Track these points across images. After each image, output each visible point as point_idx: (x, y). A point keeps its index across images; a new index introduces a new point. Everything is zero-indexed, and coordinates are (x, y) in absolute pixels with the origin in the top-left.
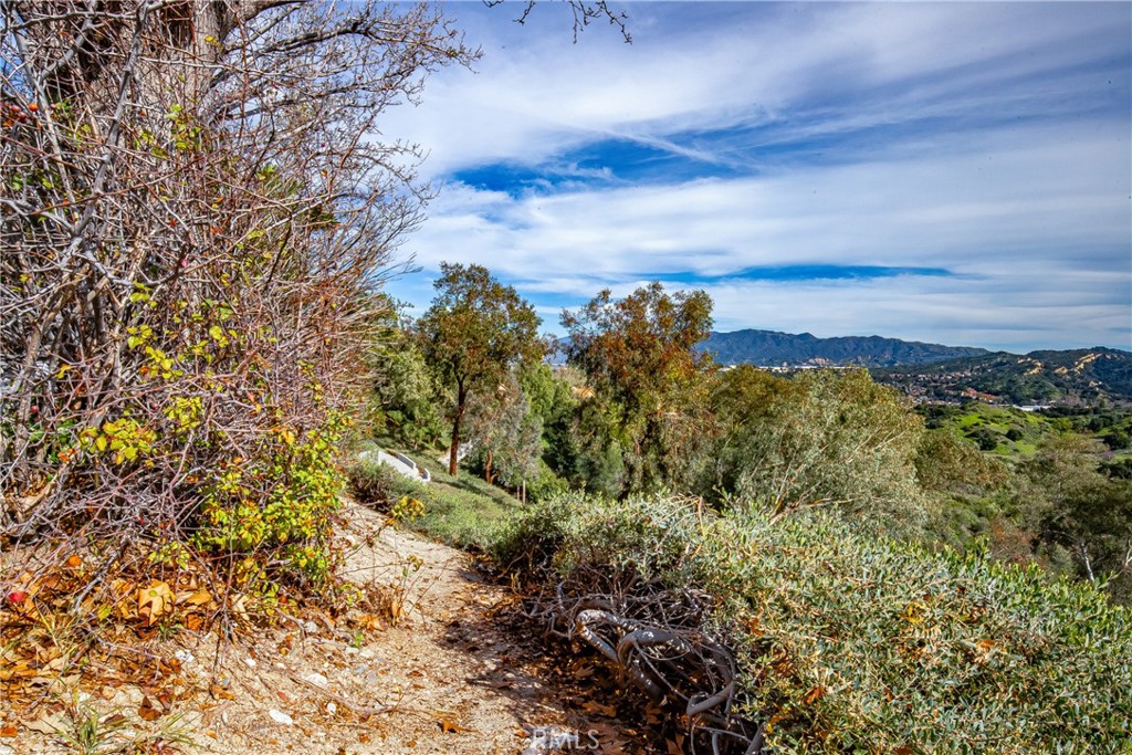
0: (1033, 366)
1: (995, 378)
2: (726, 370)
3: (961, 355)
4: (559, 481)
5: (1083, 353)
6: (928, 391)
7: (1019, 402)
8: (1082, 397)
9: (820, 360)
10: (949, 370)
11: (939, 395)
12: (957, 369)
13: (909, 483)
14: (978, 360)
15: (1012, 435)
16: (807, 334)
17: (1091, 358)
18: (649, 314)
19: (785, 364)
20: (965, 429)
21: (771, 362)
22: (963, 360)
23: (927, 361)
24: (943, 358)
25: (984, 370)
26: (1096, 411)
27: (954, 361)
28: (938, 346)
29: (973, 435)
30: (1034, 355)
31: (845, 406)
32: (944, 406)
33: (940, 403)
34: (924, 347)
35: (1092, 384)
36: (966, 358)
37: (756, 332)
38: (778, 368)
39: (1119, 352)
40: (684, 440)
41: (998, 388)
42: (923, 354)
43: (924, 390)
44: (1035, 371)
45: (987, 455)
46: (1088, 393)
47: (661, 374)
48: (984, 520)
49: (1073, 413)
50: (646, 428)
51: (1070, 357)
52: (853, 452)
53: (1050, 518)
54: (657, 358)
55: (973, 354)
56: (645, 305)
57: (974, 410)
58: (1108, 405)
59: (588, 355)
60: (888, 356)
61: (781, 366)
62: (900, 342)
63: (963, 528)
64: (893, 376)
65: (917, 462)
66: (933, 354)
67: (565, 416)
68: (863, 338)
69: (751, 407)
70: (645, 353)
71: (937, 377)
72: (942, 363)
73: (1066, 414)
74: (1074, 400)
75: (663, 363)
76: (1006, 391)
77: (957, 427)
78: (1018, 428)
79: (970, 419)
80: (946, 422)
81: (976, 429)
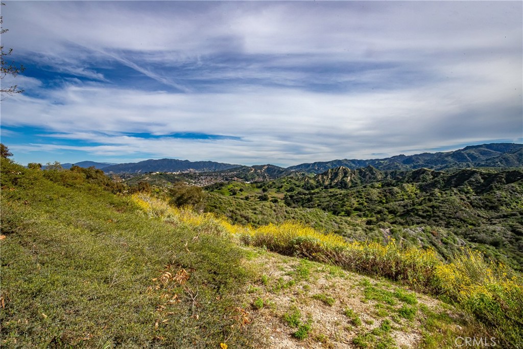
0: (252, 170)
1: (242, 173)
2: (154, 174)
5: (264, 166)
6: (223, 179)
7: (246, 181)
9: (191, 170)
10: (230, 172)
11: (226, 180)
12: (233, 171)
14: (238, 168)
15: (241, 190)
16: (187, 160)
17: (266, 167)
20: (229, 189)
21: (173, 171)
22: (235, 168)
23: (226, 169)
24: (229, 168)
25: (240, 171)
27: (232, 169)
28: (229, 164)
29: (231, 191)
30: (253, 167)
32: (223, 183)
34: (224, 164)
37: (168, 159)
38: (175, 173)
39: (273, 166)
41: (242, 177)
46: (264, 177)
49: (258, 183)
51: (261, 167)
60: (213, 168)
61: (177, 172)
62: (217, 163)
64: (214, 174)
66: (228, 167)
68: (206, 162)
71: (227, 174)
72: (229, 170)
73: (256, 183)
74: (260, 179)
76: (244, 178)
77: (226, 189)
78: (243, 188)
79: (230, 186)
80: (223, 188)
81: (232, 189)
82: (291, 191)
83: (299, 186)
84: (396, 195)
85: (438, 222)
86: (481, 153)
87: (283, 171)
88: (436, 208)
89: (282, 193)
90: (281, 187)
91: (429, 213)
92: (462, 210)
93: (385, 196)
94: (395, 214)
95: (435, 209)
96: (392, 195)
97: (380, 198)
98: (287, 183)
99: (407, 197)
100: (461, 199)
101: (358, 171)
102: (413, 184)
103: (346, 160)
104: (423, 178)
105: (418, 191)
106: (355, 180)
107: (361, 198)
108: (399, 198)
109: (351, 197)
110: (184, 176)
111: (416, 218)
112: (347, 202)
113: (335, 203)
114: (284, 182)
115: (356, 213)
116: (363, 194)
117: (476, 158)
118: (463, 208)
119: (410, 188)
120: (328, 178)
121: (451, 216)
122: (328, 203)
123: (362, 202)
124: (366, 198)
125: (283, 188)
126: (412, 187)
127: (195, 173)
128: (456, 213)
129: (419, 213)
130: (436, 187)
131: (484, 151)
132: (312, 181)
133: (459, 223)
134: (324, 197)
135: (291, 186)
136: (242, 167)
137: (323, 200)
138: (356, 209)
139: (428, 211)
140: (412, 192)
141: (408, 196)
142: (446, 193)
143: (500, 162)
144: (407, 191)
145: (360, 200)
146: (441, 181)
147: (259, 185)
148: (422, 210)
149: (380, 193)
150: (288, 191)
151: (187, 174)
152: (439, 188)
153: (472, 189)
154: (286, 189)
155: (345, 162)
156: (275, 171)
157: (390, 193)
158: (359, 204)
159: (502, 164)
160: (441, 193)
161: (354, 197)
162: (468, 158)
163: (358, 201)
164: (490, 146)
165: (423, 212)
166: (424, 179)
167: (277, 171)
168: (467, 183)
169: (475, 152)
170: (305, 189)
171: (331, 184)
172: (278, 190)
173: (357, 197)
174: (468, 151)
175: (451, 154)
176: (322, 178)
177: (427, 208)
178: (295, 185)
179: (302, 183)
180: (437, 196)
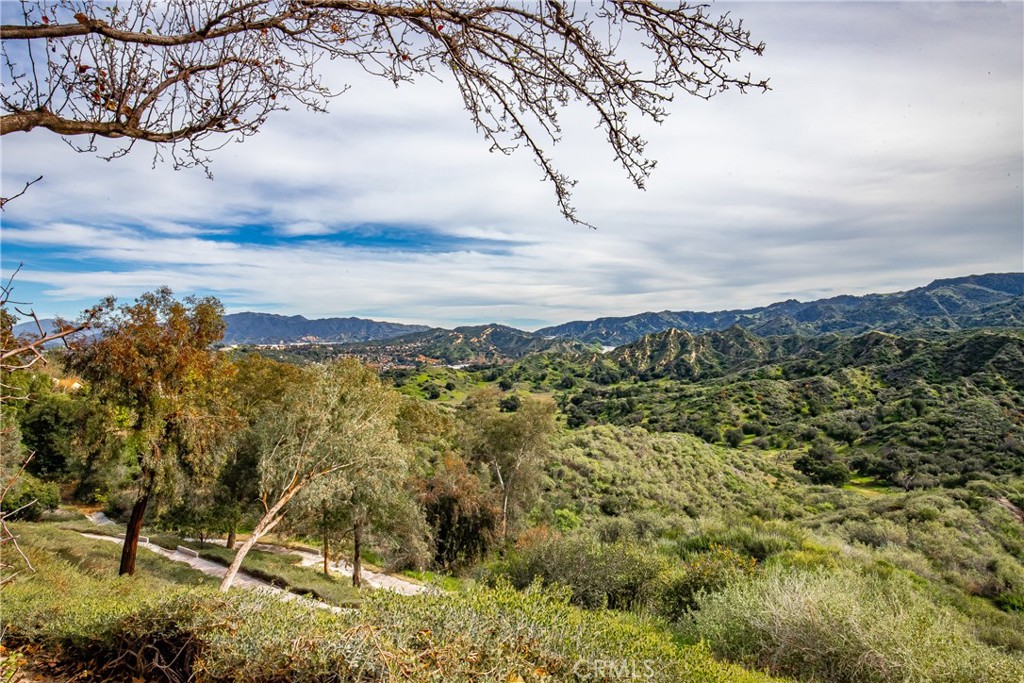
0: (458, 338)
1: (436, 347)
3: (415, 330)
4: (45, 486)
5: (485, 328)
6: (393, 359)
7: (450, 362)
8: (486, 357)
9: (310, 338)
10: (407, 342)
11: (402, 361)
12: (412, 341)
13: (393, 444)
14: (425, 334)
15: (449, 387)
16: (299, 317)
17: (489, 331)
18: (161, 318)
19: (282, 342)
20: (419, 385)
21: (269, 341)
22: (415, 334)
23: (391, 336)
24: (401, 333)
25: (429, 342)
26: (494, 366)
27: (410, 335)
29: (426, 389)
30: (459, 330)
31: (345, 390)
32: (405, 370)
33: (403, 367)
34: (389, 325)
35: (491, 348)
36: (418, 333)
38: (276, 346)
39: (505, 327)
40: (207, 438)
41: (438, 354)
42: (387, 330)
43: (391, 358)
44: (459, 341)
45: (434, 403)
46: (489, 355)
47: (178, 377)
48: (438, 453)
49: (482, 369)
50: (164, 431)
51: (478, 331)
52: (353, 426)
53: (477, 447)
54: (174, 363)
55: (421, 330)
56: (154, 310)
57: (425, 371)
58: (500, 362)
59: (93, 364)
60: (363, 333)
61: (278, 343)
62: (372, 322)
63: (425, 461)
64: (368, 348)
65: (397, 425)
66: (398, 330)
67: (47, 414)
68: (342, 319)
69: (260, 390)
70: (160, 359)
71: (399, 348)
72: (401, 337)
73: (478, 369)
74: (482, 360)
75: (179, 367)
76: (443, 356)
77: (414, 384)
78: (452, 381)
79: (423, 378)
80: (407, 381)
81: (426, 384)
82: (567, 387)
83: (581, 376)
84: (832, 396)
85: (963, 460)
86: (968, 297)
87: (531, 340)
88: (950, 426)
89: (546, 391)
90: (543, 377)
91: (934, 439)
92: (1013, 430)
93: (807, 397)
94: (850, 441)
95: (948, 429)
96: (822, 394)
97: (795, 402)
98: (555, 369)
99: (856, 400)
100: (1003, 404)
101: (710, 339)
102: (863, 370)
103: (668, 312)
104: (880, 354)
105: (877, 386)
106: (707, 359)
107: (752, 402)
108: (839, 402)
109: (727, 402)
110: (299, 353)
111: (906, 451)
112: (720, 413)
113: (692, 417)
114: (547, 366)
115: (749, 439)
116: (754, 393)
117: (958, 306)
118: (1014, 425)
119: (858, 377)
120: (644, 354)
121: (992, 444)
122: (674, 415)
123: (755, 412)
124: (763, 404)
125: (546, 382)
126: (863, 375)
127: (324, 347)
128: (1002, 437)
129: (911, 438)
130: (919, 375)
131: (974, 290)
132: (608, 363)
133: (1016, 463)
134: (660, 402)
135: (564, 376)
136: (433, 331)
137: (658, 408)
138: (747, 430)
139: (932, 434)
140: (863, 388)
141: (859, 398)
142: (949, 390)
143: (1015, 315)
144: (854, 386)
145: (751, 407)
146: (929, 361)
147: (488, 373)
148: (916, 430)
149: (792, 391)
150: (559, 387)
151: (304, 348)
152: (925, 378)
153: (1006, 379)
154: (555, 383)
155: (666, 317)
156: (511, 339)
157: (815, 390)
158: (751, 417)
159: (1020, 319)
160: (939, 390)
161: (735, 401)
162: (941, 306)
163: (746, 411)
164: (986, 280)
165: (920, 437)
166: (883, 358)
167: (515, 339)
168: (992, 366)
169: (955, 293)
170: (596, 381)
171: (653, 369)
172: (535, 385)
173: (742, 400)
174: (940, 291)
175: (903, 299)
176: (632, 355)
177: (928, 426)
178: (574, 371)
179: (588, 369)
180: (930, 397)
